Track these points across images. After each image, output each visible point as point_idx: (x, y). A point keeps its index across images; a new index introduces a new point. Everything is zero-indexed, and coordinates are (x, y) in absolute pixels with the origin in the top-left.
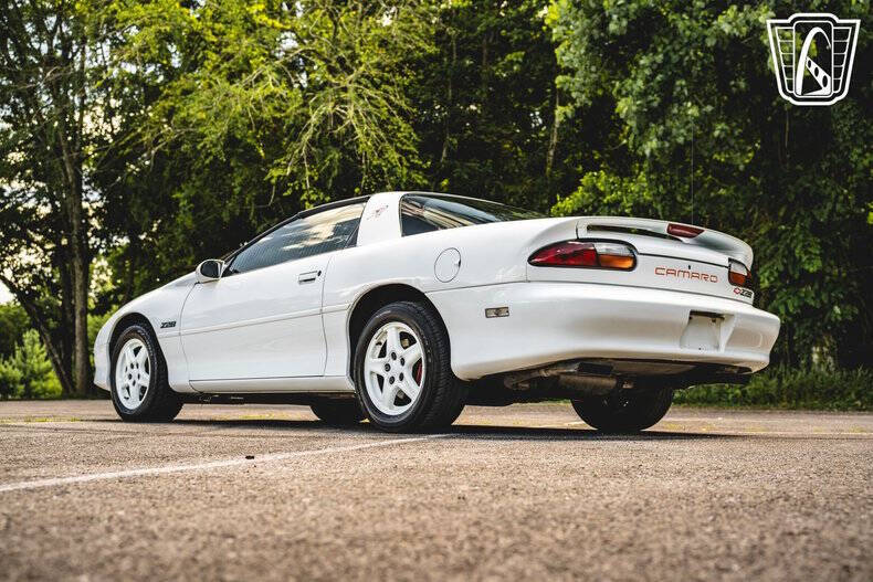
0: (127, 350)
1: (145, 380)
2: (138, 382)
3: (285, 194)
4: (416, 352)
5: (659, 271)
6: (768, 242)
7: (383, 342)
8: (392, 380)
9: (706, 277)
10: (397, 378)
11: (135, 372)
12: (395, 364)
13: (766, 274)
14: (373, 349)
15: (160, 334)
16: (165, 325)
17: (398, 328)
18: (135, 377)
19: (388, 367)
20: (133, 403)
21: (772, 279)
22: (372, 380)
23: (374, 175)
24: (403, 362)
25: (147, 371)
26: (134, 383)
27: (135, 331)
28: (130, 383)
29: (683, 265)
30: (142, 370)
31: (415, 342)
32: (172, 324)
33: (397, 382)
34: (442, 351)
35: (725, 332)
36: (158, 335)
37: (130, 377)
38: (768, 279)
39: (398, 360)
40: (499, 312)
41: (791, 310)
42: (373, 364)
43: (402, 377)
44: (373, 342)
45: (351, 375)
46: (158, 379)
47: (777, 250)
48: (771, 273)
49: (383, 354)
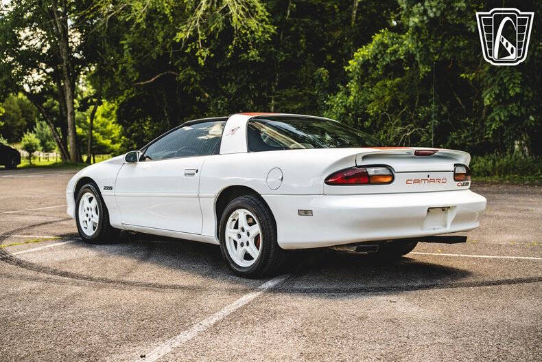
0: (85, 198)
1: (96, 219)
2: (92, 219)
3: (186, 51)
4: (256, 229)
5: (409, 182)
6: (489, 75)
7: (236, 219)
8: (242, 245)
9: (439, 180)
10: (245, 244)
11: (90, 213)
12: (244, 235)
13: (488, 96)
14: (230, 224)
15: (104, 193)
16: (106, 188)
17: (245, 212)
18: (90, 216)
19: (239, 236)
20: (89, 232)
21: (492, 99)
22: (230, 242)
23: (241, 37)
24: (248, 234)
25: (97, 213)
26: (90, 220)
27: (89, 188)
28: (87, 219)
29: (424, 176)
30: (94, 212)
31: (256, 223)
32: (110, 188)
33: (245, 246)
34: (272, 231)
35: (451, 216)
36: (102, 194)
37: (87, 215)
38: (489, 99)
39: (246, 232)
40: (306, 213)
41: (503, 118)
42: (230, 233)
43: (248, 244)
44: (230, 219)
45: (218, 236)
46: (104, 220)
47: (494, 81)
48: (491, 96)
49: (236, 227)
